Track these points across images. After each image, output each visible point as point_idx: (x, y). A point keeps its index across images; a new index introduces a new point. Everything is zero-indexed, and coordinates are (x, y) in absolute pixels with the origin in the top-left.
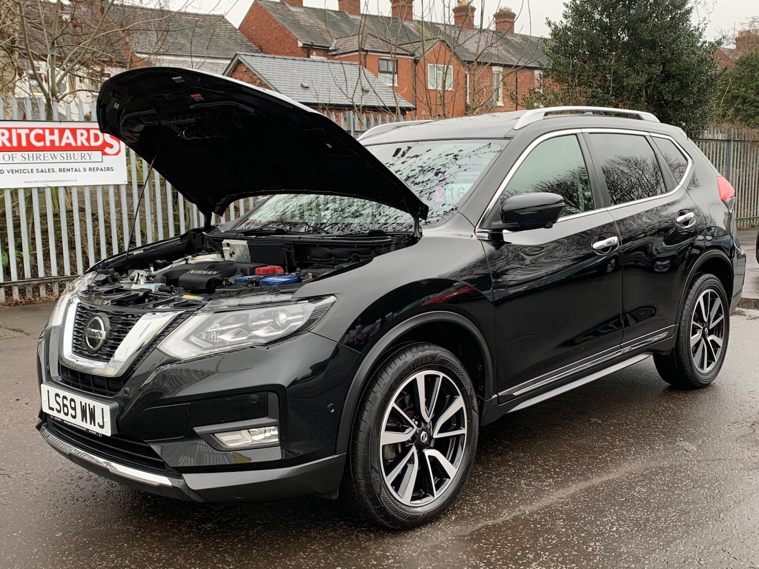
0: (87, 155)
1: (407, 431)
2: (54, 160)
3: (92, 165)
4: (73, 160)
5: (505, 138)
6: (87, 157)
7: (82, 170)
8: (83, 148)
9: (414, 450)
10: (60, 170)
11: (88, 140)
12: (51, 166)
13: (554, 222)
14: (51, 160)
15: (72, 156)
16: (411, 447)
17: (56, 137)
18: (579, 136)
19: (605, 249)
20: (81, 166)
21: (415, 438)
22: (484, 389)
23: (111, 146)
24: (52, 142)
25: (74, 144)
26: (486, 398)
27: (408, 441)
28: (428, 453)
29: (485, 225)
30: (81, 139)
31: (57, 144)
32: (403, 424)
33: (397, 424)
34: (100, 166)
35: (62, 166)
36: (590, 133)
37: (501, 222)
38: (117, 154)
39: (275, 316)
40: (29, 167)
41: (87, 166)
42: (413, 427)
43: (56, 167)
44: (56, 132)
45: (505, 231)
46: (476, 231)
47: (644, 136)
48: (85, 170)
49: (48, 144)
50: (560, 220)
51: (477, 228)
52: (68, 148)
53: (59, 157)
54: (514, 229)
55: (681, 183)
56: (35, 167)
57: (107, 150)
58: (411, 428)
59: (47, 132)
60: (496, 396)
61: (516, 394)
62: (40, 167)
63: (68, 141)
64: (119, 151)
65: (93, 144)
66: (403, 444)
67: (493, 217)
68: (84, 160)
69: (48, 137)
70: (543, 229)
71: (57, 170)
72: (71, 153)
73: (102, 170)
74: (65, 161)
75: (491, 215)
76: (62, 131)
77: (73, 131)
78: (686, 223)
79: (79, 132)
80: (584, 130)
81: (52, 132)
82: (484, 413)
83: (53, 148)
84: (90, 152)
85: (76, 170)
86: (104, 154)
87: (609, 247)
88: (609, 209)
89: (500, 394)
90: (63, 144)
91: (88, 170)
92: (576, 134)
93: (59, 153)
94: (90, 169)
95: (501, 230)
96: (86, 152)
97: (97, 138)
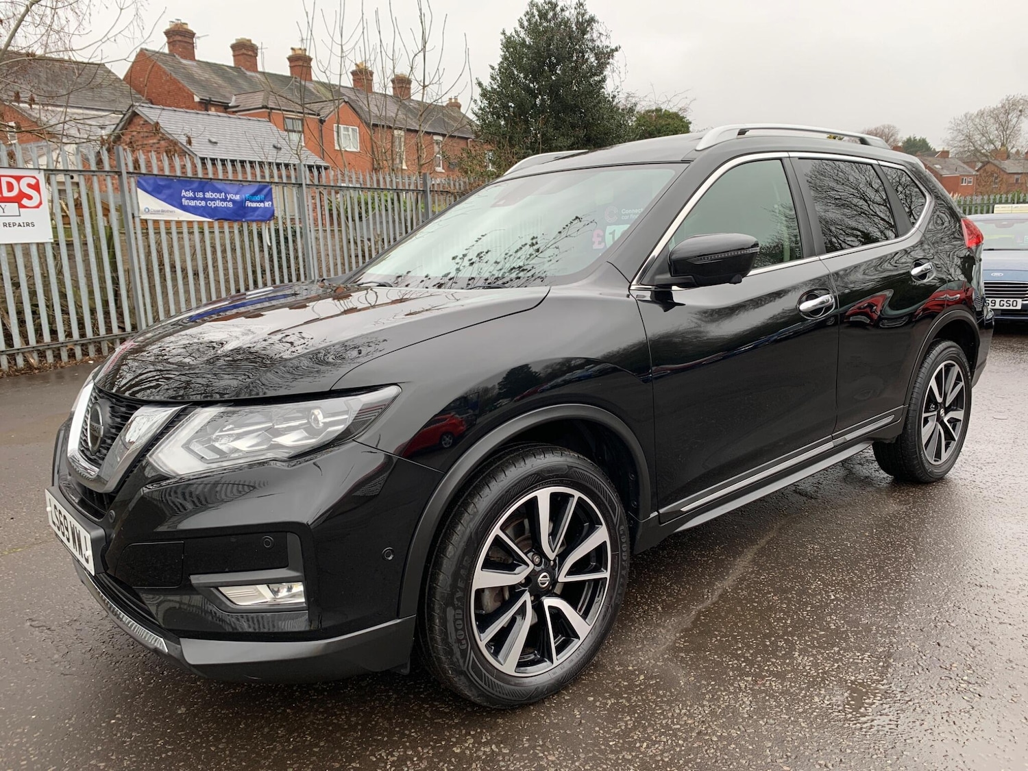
1: (518, 570)
5: (683, 162)
9: (527, 597)
13: (744, 275)
16: (523, 592)
18: (785, 161)
19: (815, 311)
21: (530, 580)
22: (638, 505)
23: (30, 198)
26: (641, 517)
27: (520, 584)
28: (548, 602)
29: (646, 280)
32: (514, 559)
33: (502, 560)
34: (16, 220)
36: (800, 158)
37: (668, 276)
38: (37, 207)
39: (308, 414)
42: (528, 565)
45: (674, 288)
46: (632, 288)
47: (871, 165)
50: (752, 272)
51: (634, 282)
54: (686, 285)
55: (917, 225)
57: (25, 202)
58: (524, 566)
60: (656, 513)
61: (684, 509)
64: (41, 203)
65: (6, 194)
66: (512, 588)
67: (657, 269)
70: (728, 285)
73: (19, 225)
75: (656, 265)
78: (923, 276)
80: (792, 154)
82: (638, 537)
86: (21, 206)
87: (822, 309)
88: (822, 257)
89: (661, 511)
92: (780, 159)
95: (670, 286)
97: (10, 187)
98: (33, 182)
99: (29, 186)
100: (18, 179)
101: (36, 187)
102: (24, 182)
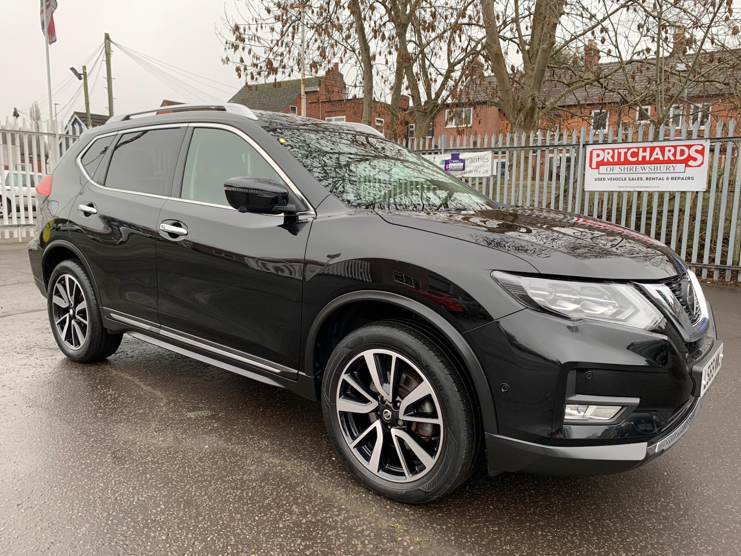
0: (671, 167)
2: (644, 171)
3: (674, 175)
4: (659, 171)
6: (671, 168)
7: (665, 178)
8: (669, 161)
10: (647, 179)
11: (674, 155)
12: (640, 176)
14: (641, 171)
15: (659, 168)
17: (647, 154)
20: (665, 176)
23: (695, 159)
24: (644, 157)
25: (661, 159)
30: (668, 155)
31: (647, 159)
34: (681, 175)
35: (649, 176)
38: (699, 166)
40: (623, 176)
41: (670, 176)
43: (644, 176)
44: (648, 150)
48: (667, 179)
49: (640, 159)
52: (657, 161)
53: (648, 169)
56: (627, 176)
57: (691, 163)
59: (641, 150)
62: (631, 176)
63: (657, 157)
64: (702, 163)
65: (678, 157)
68: (668, 171)
69: (641, 154)
71: (644, 178)
72: (659, 165)
73: (683, 179)
74: (652, 171)
76: (653, 149)
77: (662, 149)
79: (667, 149)
81: (644, 150)
83: (644, 161)
84: (674, 165)
85: (660, 179)
86: (687, 166)
90: (652, 159)
91: (670, 179)
93: (648, 165)
94: (672, 179)
96: (671, 165)
97: (682, 153)
98: (700, 148)
99: (697, 151)
100: (689, 147)
101: (701, 152)
102: (693, 149)
